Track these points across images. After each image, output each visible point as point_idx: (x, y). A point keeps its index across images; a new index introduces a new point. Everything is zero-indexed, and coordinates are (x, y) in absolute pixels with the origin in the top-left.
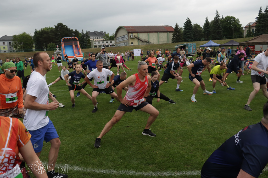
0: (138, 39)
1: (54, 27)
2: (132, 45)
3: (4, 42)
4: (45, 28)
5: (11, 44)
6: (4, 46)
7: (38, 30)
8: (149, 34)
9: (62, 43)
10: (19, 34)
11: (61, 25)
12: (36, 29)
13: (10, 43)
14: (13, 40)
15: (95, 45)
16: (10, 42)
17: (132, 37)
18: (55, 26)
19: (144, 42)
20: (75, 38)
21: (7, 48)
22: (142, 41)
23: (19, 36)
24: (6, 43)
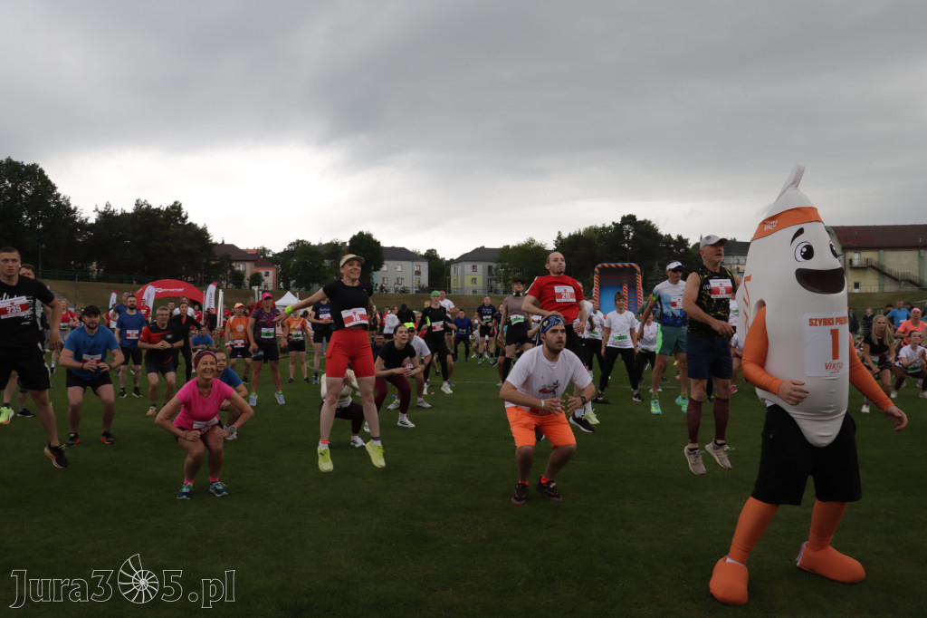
0: (881, 271)
1: (613, 226)
2: (857, 291)
3: (474, 264)
4: (590, 228)
5: (493, 270)
6: (474, 275)
7: (565, 235)
8: (922, 255)
9: (596, 279)
10: (515, 244)
11: (631, 220)
12: (559, 232)
13: (490, 268)
14: (500, 261)
16: (490, 264)
17: (856, 263)
19: (902, 280)
20: (632, 267)
21: (480, 283)
22: (895, 279)
23: (515, 248)
24: (481, 267)
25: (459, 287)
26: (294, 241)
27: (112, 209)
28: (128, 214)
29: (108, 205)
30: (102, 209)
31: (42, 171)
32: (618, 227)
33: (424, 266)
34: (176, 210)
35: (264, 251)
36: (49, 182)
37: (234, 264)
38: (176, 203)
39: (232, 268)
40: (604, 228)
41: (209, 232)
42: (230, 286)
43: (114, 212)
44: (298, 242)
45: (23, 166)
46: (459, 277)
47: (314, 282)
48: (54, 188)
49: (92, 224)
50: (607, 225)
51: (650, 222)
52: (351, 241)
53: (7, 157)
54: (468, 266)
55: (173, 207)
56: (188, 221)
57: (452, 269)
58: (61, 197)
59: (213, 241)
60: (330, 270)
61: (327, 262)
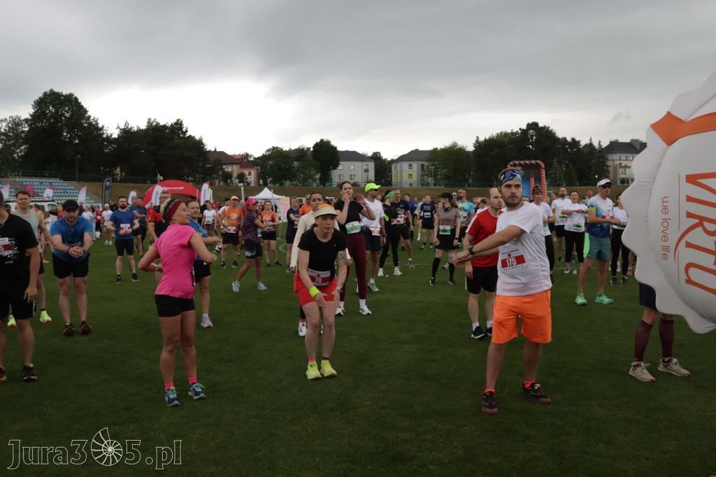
1: (520, 131)
3: (410, 163)
4: (501, 133)
5: (425, 168)
6: (410, 172)
7: (482, 139)
10: (443, 147)
11: (534, 127)
12: (477, 137)
13: (423, 166)
14: (430, 160)
15: (622, 176)
16: (423, 163)
18: (520, 129)
20: (537, 163)
21: (415, 178)
23: (442, 150)
24: (415, 165)
25: (399, 181)
26: (271, 147)
27: (130, 127)
28: (142, 130)
29: (126, 124)
30: (122, 126)
31: (76, 99)
32: (524, 132)
33: (371, 166)
34: (178, 126)
35: (247, 155)
36: (82, 107)
37: (224, 167)
38: (178, 120)
39: (223, 170)
40: (512, 133)
41: (204, 142)
42: (222, 183)
43: (131, 128)
44: (274, 148)
45: (62, 95)
46: (399, 174)
47: (286, 179)
48: (86, 111)
49: (115, 139)
50: (515, 131)
51: (549, 127)
52: (314, 147)
53: (50, 89)
54: (405, 165)
55: (176, 124)
56: (188, 134)
57: (393, 167)
58: (92, 118)
59: (208, 149)
60: (298, 170)
61: (296, 164)
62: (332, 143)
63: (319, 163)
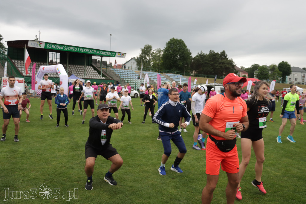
26: (254, 64)
27: (203, 53)
28: (208, 55)
29: (202, 52)
30: (200, 53)
31: (183, 42)
34: (223, 53)
35: (242, 67)
36: (185, 45)
38: (223, 51)
43: (203, 54)
44: (255, 64)
45: (178, 40)
48: (186, 47)
52: (279, 65)
53: (173, 38)
56: (227, 57)
58: (188, 49)
60: (271, 75)
61: (270, 72)
62: (288, 63)
63: (281, 72)
